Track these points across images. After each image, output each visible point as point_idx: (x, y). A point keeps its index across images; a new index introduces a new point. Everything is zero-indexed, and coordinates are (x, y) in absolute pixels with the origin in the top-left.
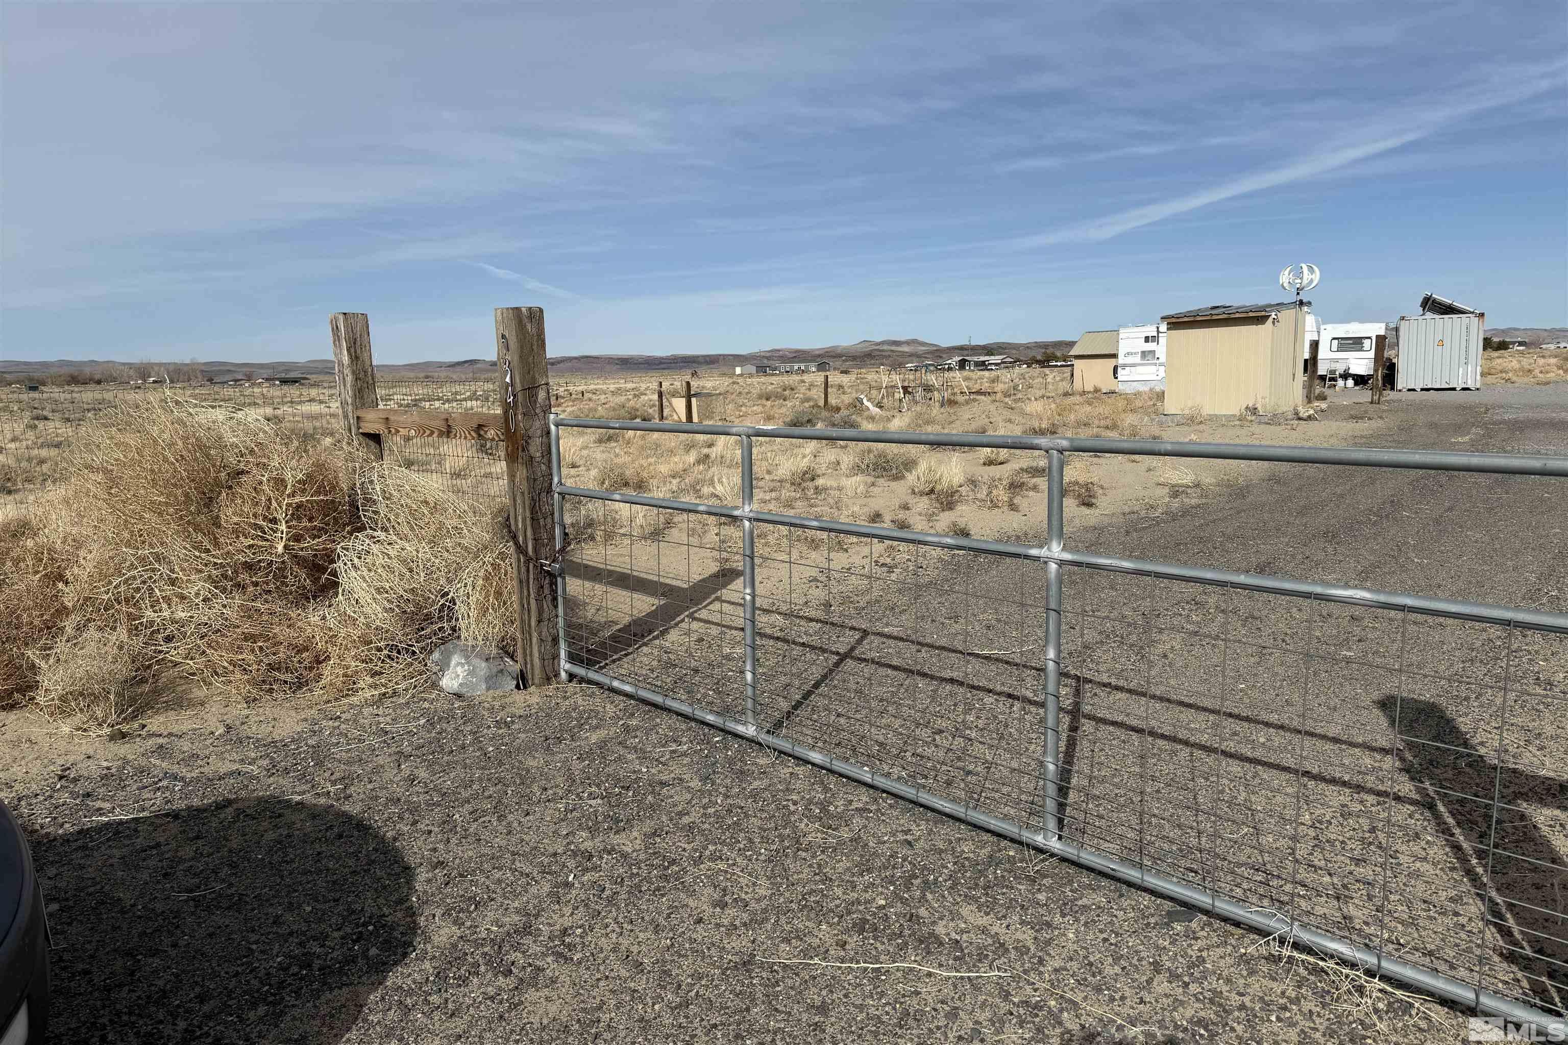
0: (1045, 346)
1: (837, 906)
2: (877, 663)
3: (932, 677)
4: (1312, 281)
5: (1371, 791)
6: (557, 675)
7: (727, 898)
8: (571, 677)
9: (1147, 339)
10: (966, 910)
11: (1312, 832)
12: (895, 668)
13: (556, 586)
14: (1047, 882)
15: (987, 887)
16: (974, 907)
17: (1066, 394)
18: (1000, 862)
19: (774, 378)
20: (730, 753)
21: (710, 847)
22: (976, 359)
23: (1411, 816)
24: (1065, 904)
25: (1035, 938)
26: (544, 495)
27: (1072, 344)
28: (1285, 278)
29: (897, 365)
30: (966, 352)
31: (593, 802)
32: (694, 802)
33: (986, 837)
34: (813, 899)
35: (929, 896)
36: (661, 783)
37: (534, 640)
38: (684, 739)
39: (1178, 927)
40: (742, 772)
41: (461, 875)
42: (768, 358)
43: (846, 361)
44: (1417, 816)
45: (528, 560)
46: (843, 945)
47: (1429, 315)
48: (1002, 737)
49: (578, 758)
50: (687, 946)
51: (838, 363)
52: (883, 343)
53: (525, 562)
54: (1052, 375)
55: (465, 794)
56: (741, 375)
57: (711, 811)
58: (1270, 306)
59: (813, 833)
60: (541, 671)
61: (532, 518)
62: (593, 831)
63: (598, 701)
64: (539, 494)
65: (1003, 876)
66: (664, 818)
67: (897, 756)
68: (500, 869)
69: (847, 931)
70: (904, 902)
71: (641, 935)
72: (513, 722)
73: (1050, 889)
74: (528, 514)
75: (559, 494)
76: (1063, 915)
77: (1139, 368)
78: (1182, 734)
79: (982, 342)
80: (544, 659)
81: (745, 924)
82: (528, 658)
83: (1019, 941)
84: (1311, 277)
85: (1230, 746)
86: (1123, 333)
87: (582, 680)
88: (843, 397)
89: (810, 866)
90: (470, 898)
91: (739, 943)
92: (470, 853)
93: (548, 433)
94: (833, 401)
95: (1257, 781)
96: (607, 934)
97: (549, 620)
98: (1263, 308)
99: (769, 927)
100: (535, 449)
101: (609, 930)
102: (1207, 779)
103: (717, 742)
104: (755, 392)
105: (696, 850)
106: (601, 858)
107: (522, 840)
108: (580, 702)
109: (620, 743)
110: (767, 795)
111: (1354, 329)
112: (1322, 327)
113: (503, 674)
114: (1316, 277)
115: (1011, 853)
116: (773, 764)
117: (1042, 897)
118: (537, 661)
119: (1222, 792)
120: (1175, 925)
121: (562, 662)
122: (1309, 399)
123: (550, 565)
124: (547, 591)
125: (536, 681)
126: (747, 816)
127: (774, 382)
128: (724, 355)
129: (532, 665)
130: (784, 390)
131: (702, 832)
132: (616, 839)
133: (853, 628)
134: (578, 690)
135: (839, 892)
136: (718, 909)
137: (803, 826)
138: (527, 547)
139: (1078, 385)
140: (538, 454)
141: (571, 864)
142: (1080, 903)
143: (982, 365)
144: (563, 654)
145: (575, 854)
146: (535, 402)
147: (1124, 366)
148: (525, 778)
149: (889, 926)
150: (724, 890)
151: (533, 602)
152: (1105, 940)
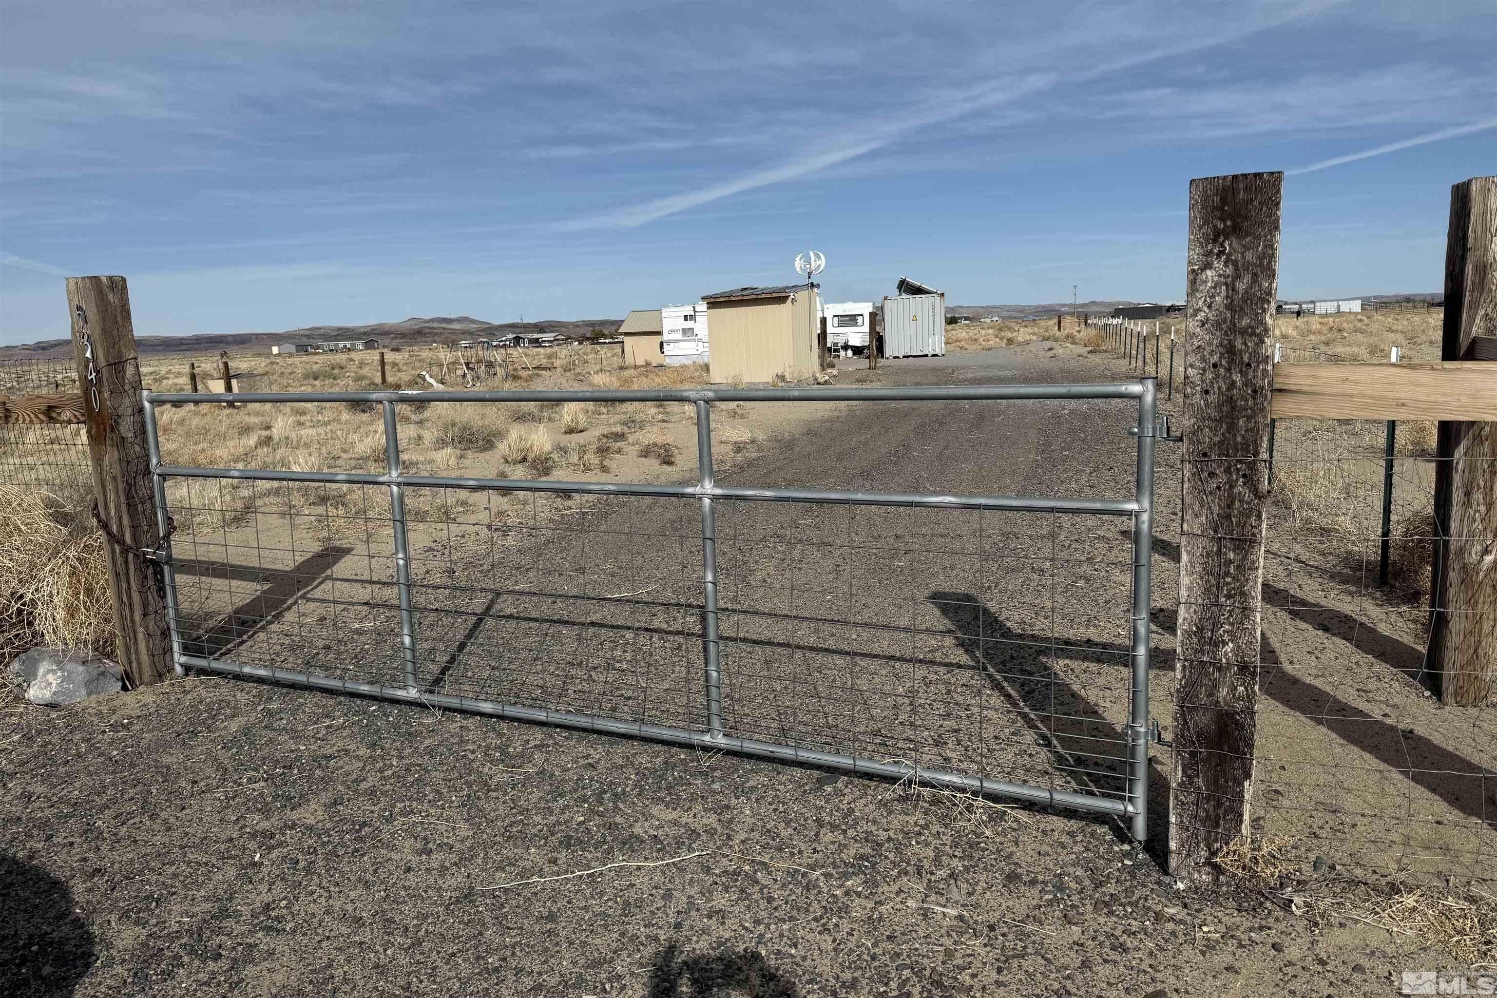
0: (592, 324)
1: (540, 831)
2: (517, 618)
3: (573, 623)
4: (819, 266)
5: (940, 664)
6: (171, 670)
7: (430, 845)
8: (187, 669)
9: (686, 318)
10: (655, 810)
11: (907, 701)
12: (535, 620)
13: (163, 577)
14: (718, 773)
15: (669, 788)
16: (662, 807)
17: (622, 368)
18: (675, 765)
19: (317, 357)
20: (391, 719)
21: (398, 805)
22: (529, 336)
23: (972, 678)
24: (737, 788)
25: (719, 820)
26: (139, 478)
27: (619, 323)
28: (798, 263)
29: (452, 343)
30: (518, 330)
31: (256, 786)
32: (367, 768)
33: (658, 748)
34: (515, 829)
35: (621, 806)
36: (326, 757)
37: (141, 636)
38: (337, 714)
39: (828, 789)
40: (410, 734)
41: (128, 878)
42: (308, 337)
43: (395, 338)
44: (976, 677)
45: (126, 550)
46: (554, 861)
47: (904, 296)
48: (650, 665)
49: (223, 748)
50: (403, 893)
51: (387, 341)
52: (432, 320)
53: (121, 553)
54: (604, 351)
55: (100, 801)
56: (279, 355)
57: (389, 773)
58: (788, 288)
59: (498, 775)
60: (151, 668)
61: (128, 504)
62: (266, 812)
63: (226, 689)
64: (135, 478)
65: (681, 777)
66: (340, 788)
67: (560, 696)
68: (172, 864)
69: (555, 849)
70: (601, 815)
71: (353, 894)
72: (131, 723)
73: (722, 778)
74: (123, 499)
75: (159, 475)
76: (737, 798)
77: (682, 344)
78: (795, 641)
79: (533, 321)
80: (153, 656)
81: (456, 864)
82: (133, 656)
83: (706, 825)
84: (819, 263)
85: (832, 644)
86: (665, 313)
87: (202, 671)
88: (398, 374)
89: (504, 803)
90: (146, 898)
91: (455, 880)
92: (130, 856)
93: (141, 410)
94: (390, 379)
95: (858, 669)
96: (315, 900)
97: (156, 612)
98: (784, 289)
99: (480, 861)
100: (127, 428)
101: (315, 896)
102: (820, 672)
103: (374, 711)
104: (299, 371)
105: (385, 810)
106: (284, 834)
107: (187, 834)
108: (204, 694)
109: (266, 727)
110: (442, 749)
111: (850, 308)
112: (825, 306)
113: (105, 677)
114: (823, 262)
115: (683, 757)
116: (440, 722)
117: (716, 786)
118: (145, 658)
119: (834, 680)
120: (825, 787)
121: (176, 656)
122: (823, 367)
123: (154, 553)
124: (151, 582)
125: (146, 678)
126: (427, 771)
127: (319, 361)
128: (256, 335)
129: (139, 663)
130: (333, 369)
131: (384, 793)
132: (295, 815)
133: (482, 590)
134: (198, 683)
135: (538, 819)
136: (424, 857)
137: (486, 770)
138: (123, 536)
139: (629, 360)
140: (131, 434)
141: (252, 845)
142: (748, 785)
143: (536, 342)
144: (176, 647)
145: (253, 836)
146: (123, 378)
147: (669, 342)
148: (167, 774)
149: (592, 837)
150: (425, 839)
151: (136, 597)
152: (775, 810)
